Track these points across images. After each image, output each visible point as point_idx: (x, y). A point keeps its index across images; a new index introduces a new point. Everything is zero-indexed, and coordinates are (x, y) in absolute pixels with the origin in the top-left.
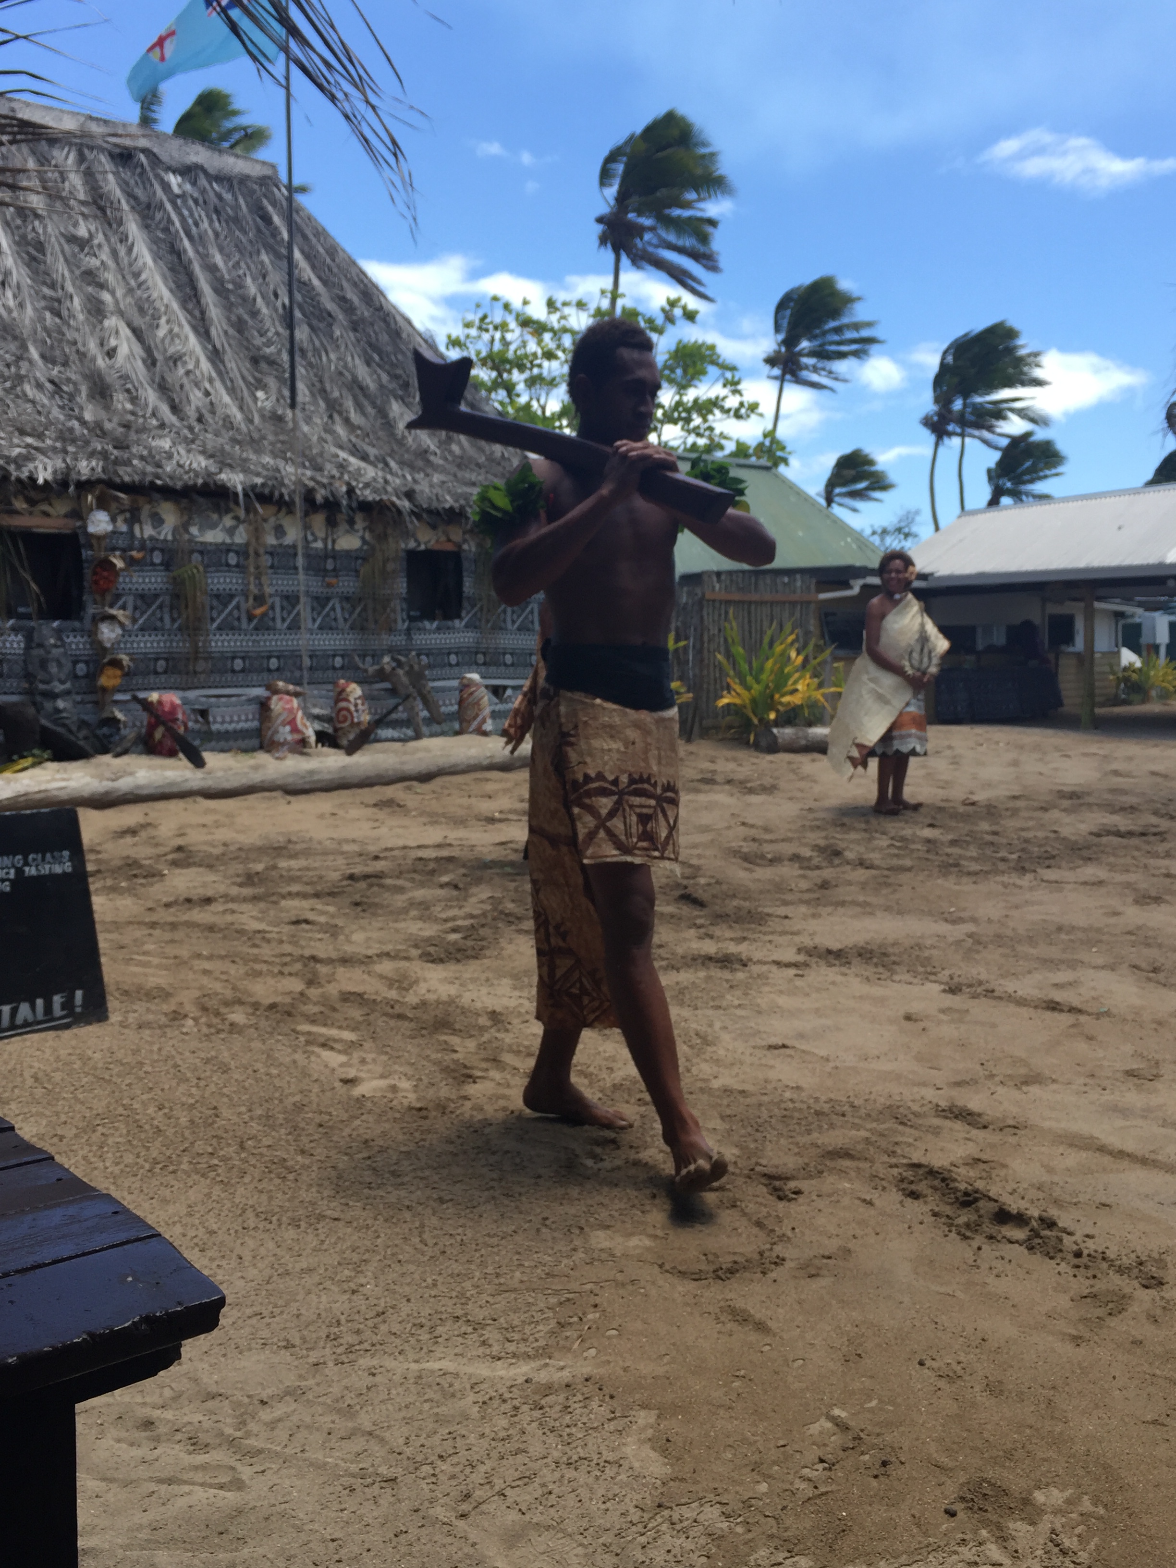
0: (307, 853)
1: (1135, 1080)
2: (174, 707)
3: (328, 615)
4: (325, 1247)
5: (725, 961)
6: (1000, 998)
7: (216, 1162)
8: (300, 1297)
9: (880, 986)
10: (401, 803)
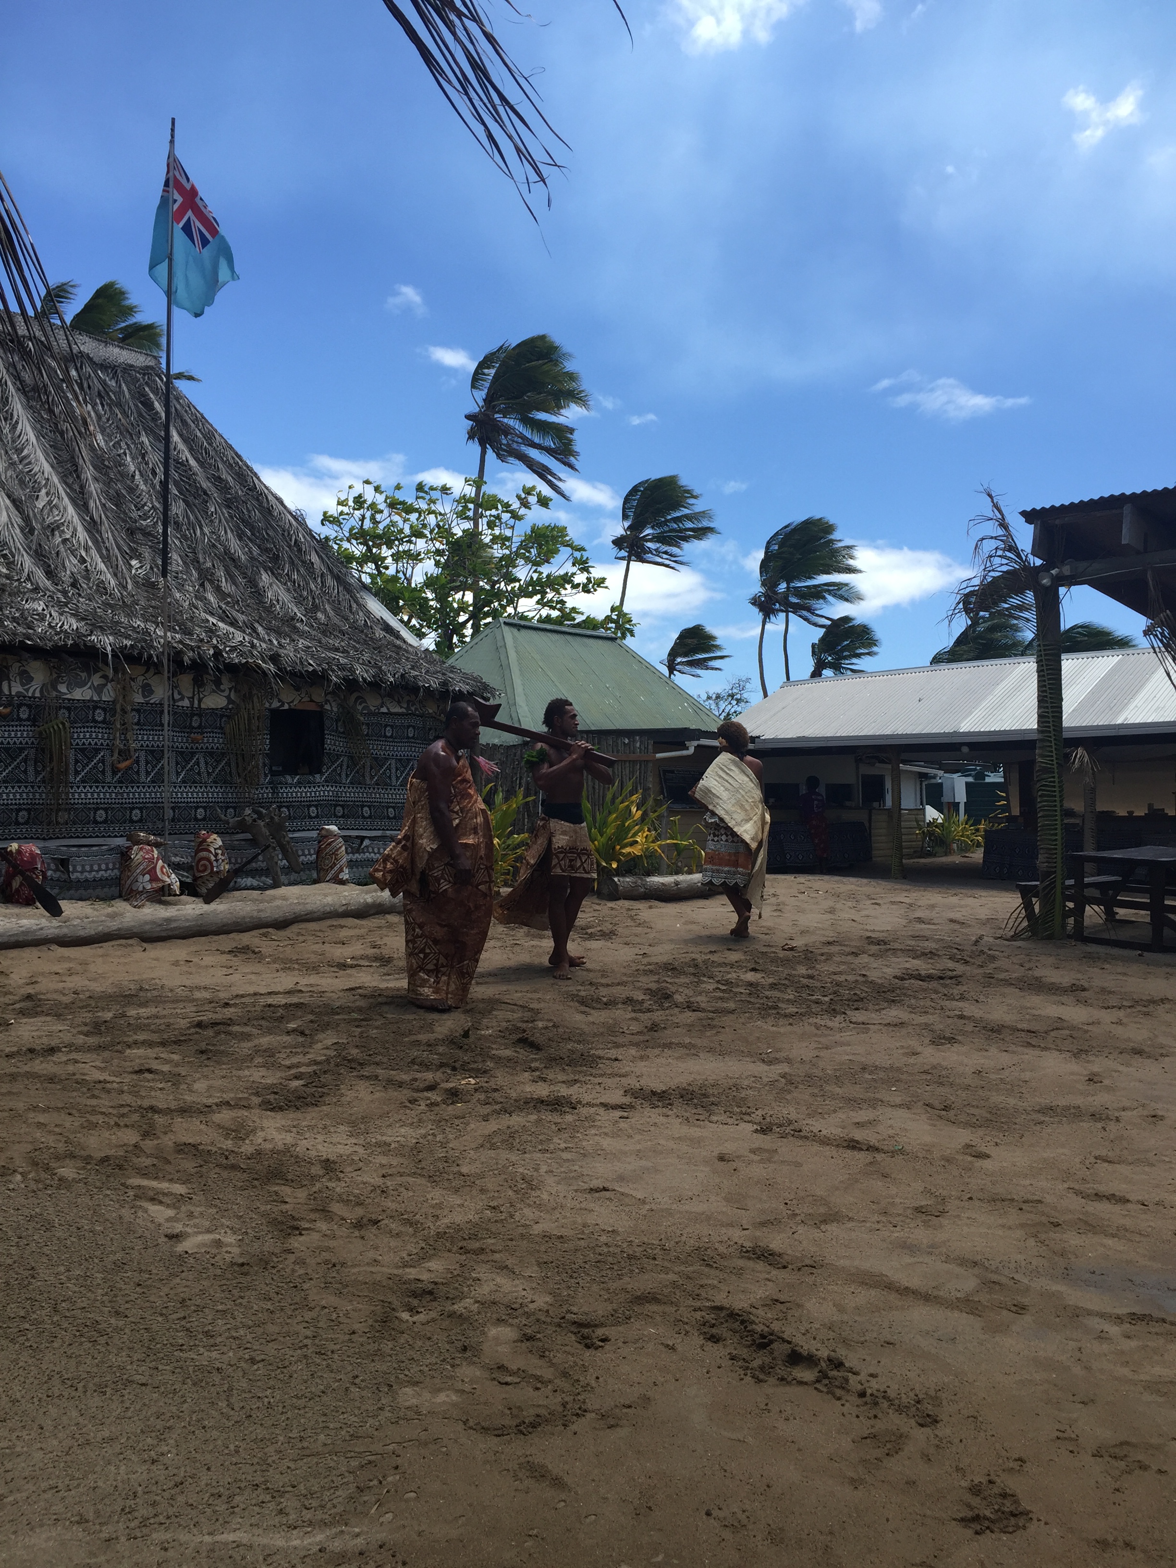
0: (158, 1000)
1: (924, 1217)
2: (32, 855)
3: (191, 769)
4: (129, 1414)
5: (556, 1104)
6: (806, 1138)
7: (27, 1326)
8: (98, 1469)
9: (698, 1126)
10: (257, 950)
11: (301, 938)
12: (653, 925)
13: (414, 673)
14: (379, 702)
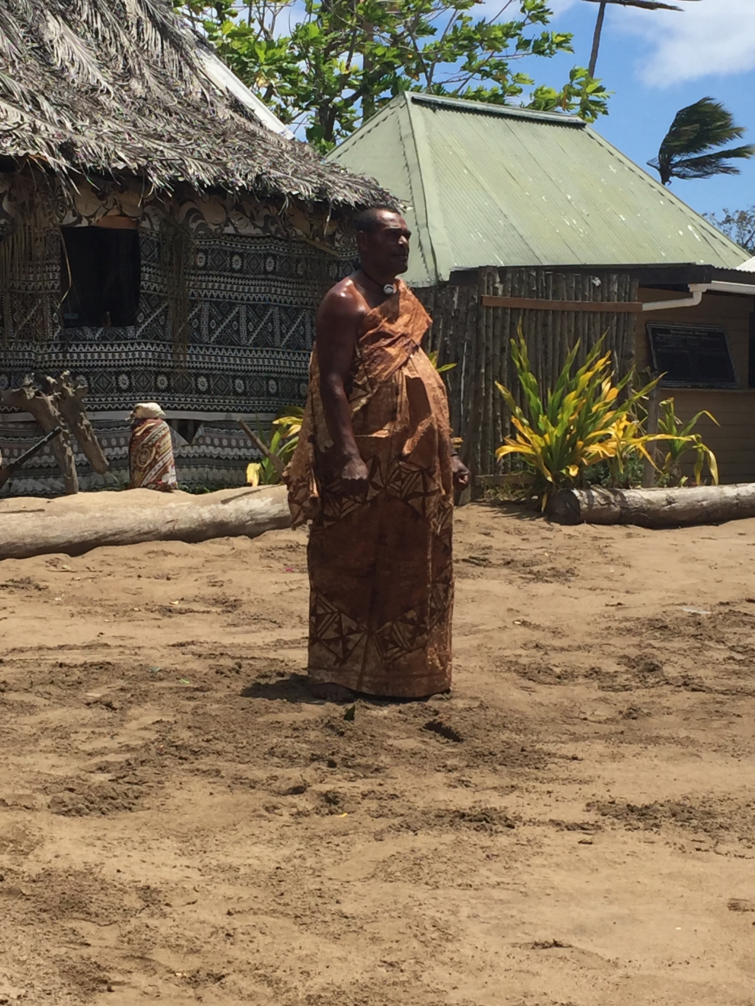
9: (699, 859)
10: (42, 585)
11: (107, 569)
12: (633, 563)
13: (275, 173)
14: (221, 219)
